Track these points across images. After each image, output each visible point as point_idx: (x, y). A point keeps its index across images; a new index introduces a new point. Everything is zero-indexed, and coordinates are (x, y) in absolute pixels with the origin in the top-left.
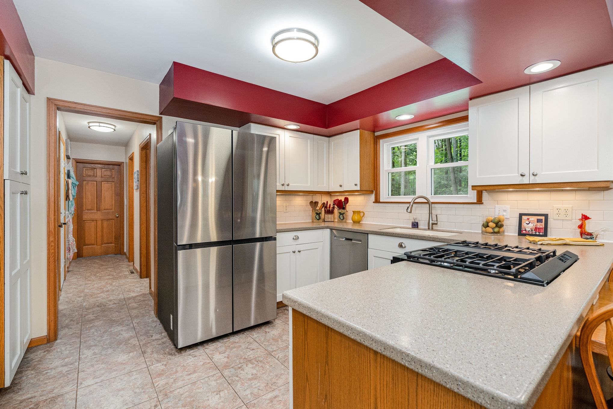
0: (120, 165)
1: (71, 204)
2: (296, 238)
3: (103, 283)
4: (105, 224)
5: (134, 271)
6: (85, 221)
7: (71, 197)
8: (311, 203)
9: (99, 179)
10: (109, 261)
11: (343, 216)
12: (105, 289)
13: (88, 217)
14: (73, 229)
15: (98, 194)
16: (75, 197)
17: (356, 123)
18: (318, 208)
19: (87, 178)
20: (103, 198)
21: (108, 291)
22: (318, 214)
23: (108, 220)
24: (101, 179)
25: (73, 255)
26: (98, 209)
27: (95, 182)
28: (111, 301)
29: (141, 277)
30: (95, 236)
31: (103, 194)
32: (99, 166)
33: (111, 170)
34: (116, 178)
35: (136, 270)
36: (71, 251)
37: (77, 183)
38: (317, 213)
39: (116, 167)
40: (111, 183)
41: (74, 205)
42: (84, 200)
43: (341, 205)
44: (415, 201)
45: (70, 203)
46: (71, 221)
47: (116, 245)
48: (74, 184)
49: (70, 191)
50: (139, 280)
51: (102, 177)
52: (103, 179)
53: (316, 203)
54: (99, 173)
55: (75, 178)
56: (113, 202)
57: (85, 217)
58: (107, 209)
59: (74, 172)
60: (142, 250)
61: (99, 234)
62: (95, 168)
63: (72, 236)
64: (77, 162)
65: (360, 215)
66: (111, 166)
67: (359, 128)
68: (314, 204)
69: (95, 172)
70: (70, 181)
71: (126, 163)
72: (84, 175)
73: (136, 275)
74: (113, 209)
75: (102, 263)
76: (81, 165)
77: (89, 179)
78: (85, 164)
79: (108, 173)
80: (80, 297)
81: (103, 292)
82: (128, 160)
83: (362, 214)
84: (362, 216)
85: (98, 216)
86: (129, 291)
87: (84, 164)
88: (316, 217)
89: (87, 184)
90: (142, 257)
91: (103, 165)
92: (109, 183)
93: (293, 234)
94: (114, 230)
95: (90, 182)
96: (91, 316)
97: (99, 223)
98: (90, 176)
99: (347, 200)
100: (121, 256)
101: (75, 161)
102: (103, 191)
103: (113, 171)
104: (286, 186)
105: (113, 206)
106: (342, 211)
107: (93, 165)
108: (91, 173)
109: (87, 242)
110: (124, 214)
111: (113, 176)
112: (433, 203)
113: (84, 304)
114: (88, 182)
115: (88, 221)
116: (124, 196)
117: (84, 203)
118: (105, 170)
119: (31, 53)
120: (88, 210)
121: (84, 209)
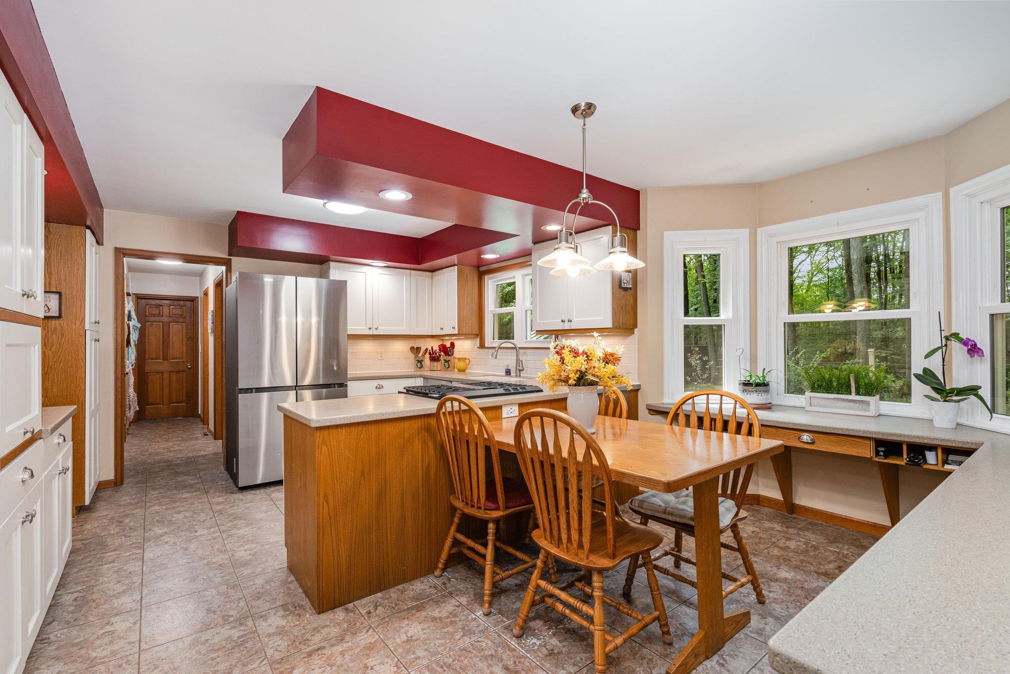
0: (193, 301)
1: (132, 351)
2: (379, 387)
3: (170, 444)
4: (174, 377)
5: (208, 433)
6: (148, 374)
7: (132, 343)
8: (412, 348)
9: (165, 319)
10: (178, 424)
11: (448, 364)
12: (172, 449)
13: (152, 369)
14: (134, 382)
15: (164, 339)
16: (137, 342)
17: (454, 258)
18: (420, 355)
19: (151, 318)
20: (171, 344)
21: (176, 451)
22: (420, 362)
23: (177, 372)
24: (168, 319)
25: (133, 414)
26: (165, 358)
27: (161, 324)
28: (178, 458)
29: (215, 439)
30: (161, 393)
31: (171, 339)
32: (167, 302)
33: (181, 307)
34: (188, 318)
35: (211, 431)
36: (132, 408)
37: (139, 326)
38: (418, 361)
39: (188, 303)
40: (181, 323)
41: (135, 353)
42: (147, 346)
43: (447, 351)
44: (501, 346)
45: (130, 350)
46: (131, 372)
47: (188, 405)
48: (135, 326)
49: (131, 336)
50: (214, 441)
51: (170, 316)
52: (171, 319)
53: (418, 349)
54: (166, 311)
55: (136, 319)
56: (185, 348)
57: (148, 368)
58: (176, 358)
59: (135, 310)
60: (217, 406)
61: (166, 390)
62: (161, 306)
63: (132, 390)
64: (138, 298)
65: (465, 362)
66: (182, 303)
67: (456, 263)
68: (416, 350)
69: (161, 311)
70: (131, 324)
71: (201, 297)
72: (148, 314)
73: (211, 437)
74: (184, 358)
75: (170, 426)
76: (143, 301)
77: (153, 319)
78: (149, 300)
79: (178, 312)
80: (144, 456)
81: (170, 451)
82: (202, 295)
83: (467, 361)
84: (467, 363)
85: (165, 367)
86: (200, 450)
87: (147, 300)
88: (417, 365)
89: (151, 326)
90: (217, 414)
91: (171, 301)
92: (179, 323)
93: (376, 383)
94: (185, 385)
95: (155, 323)
96: (157, 469)
97: (166, 376)
98: (154, 315)
99: (452, 344)
100: (194, 419)
101: (136, 296)
102: (171, 333)
103: (184, 308)
104: (374, 330)
105: (185, 354)
106: (447, 358)
107: (158, 302)
108: (156, 311)
109: (150, 400)
110: (198, 364)
111: (184, 315)
112: (519, 348)
113: (149, 461)
114: (152, 323)
115: (152, 374)
116: (198, 341)
117: (147, 349)
118: (174, 307)
119: (101, 206)
120: (152, 359)
121: (147, 357)
